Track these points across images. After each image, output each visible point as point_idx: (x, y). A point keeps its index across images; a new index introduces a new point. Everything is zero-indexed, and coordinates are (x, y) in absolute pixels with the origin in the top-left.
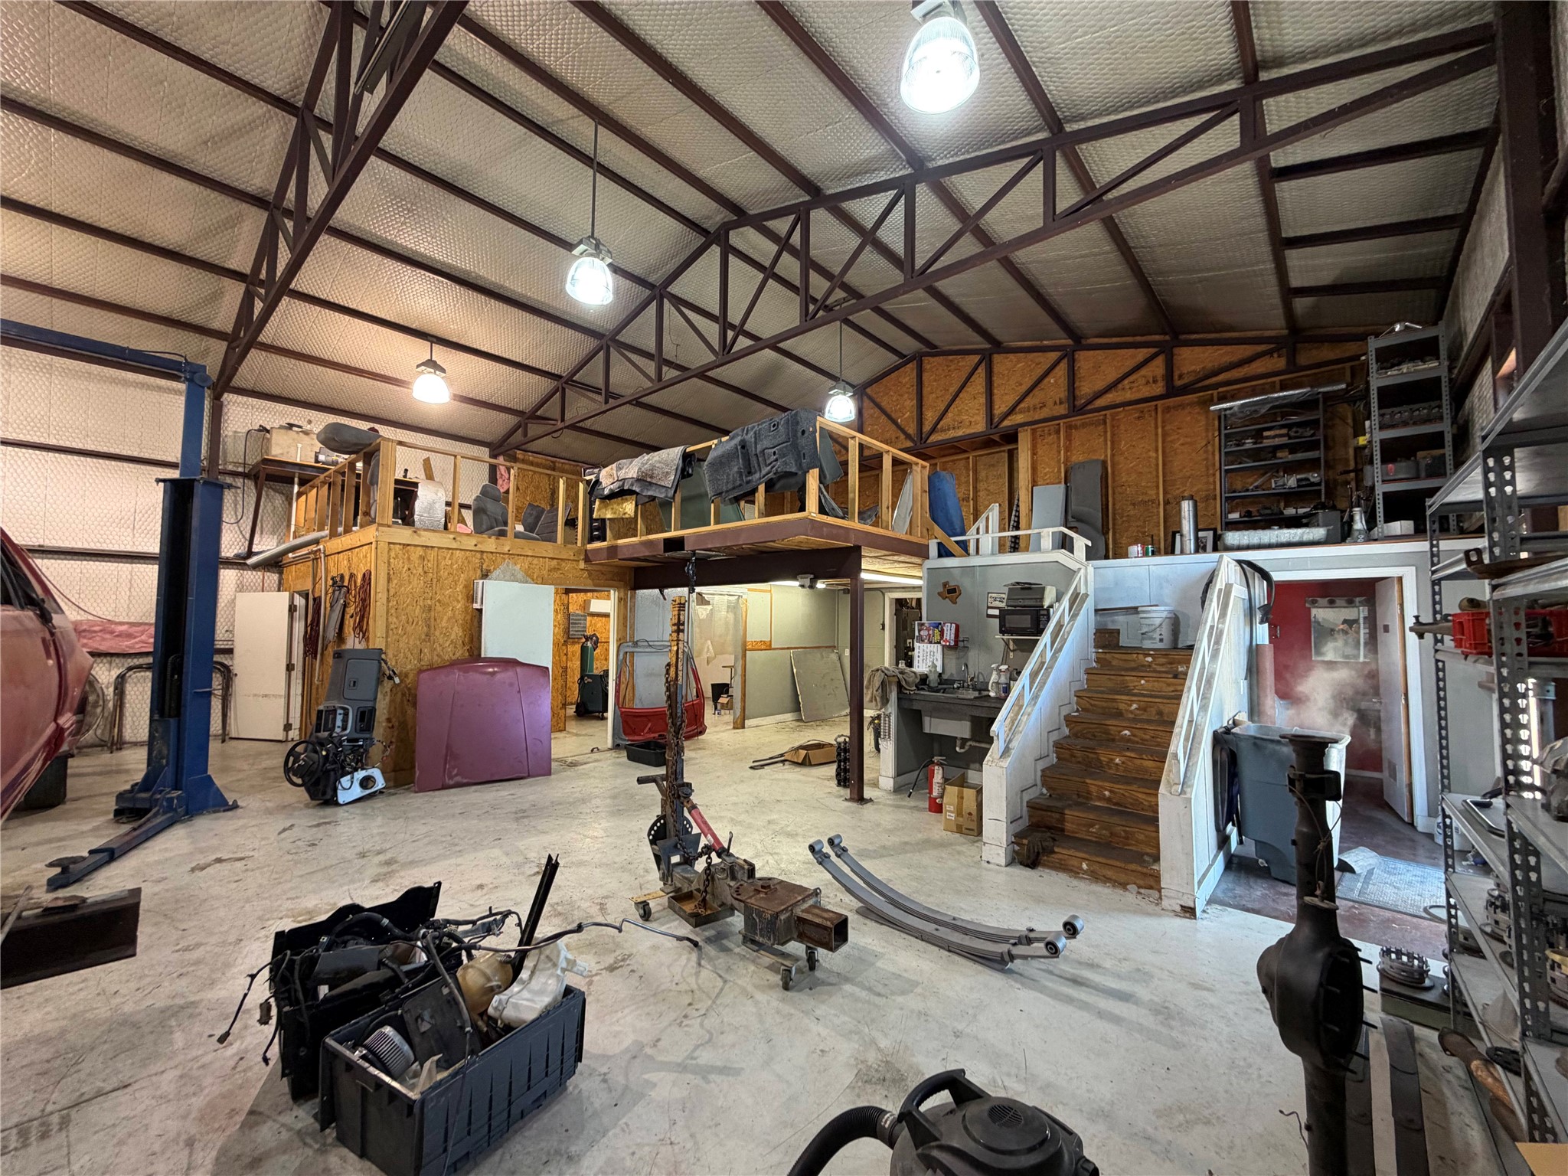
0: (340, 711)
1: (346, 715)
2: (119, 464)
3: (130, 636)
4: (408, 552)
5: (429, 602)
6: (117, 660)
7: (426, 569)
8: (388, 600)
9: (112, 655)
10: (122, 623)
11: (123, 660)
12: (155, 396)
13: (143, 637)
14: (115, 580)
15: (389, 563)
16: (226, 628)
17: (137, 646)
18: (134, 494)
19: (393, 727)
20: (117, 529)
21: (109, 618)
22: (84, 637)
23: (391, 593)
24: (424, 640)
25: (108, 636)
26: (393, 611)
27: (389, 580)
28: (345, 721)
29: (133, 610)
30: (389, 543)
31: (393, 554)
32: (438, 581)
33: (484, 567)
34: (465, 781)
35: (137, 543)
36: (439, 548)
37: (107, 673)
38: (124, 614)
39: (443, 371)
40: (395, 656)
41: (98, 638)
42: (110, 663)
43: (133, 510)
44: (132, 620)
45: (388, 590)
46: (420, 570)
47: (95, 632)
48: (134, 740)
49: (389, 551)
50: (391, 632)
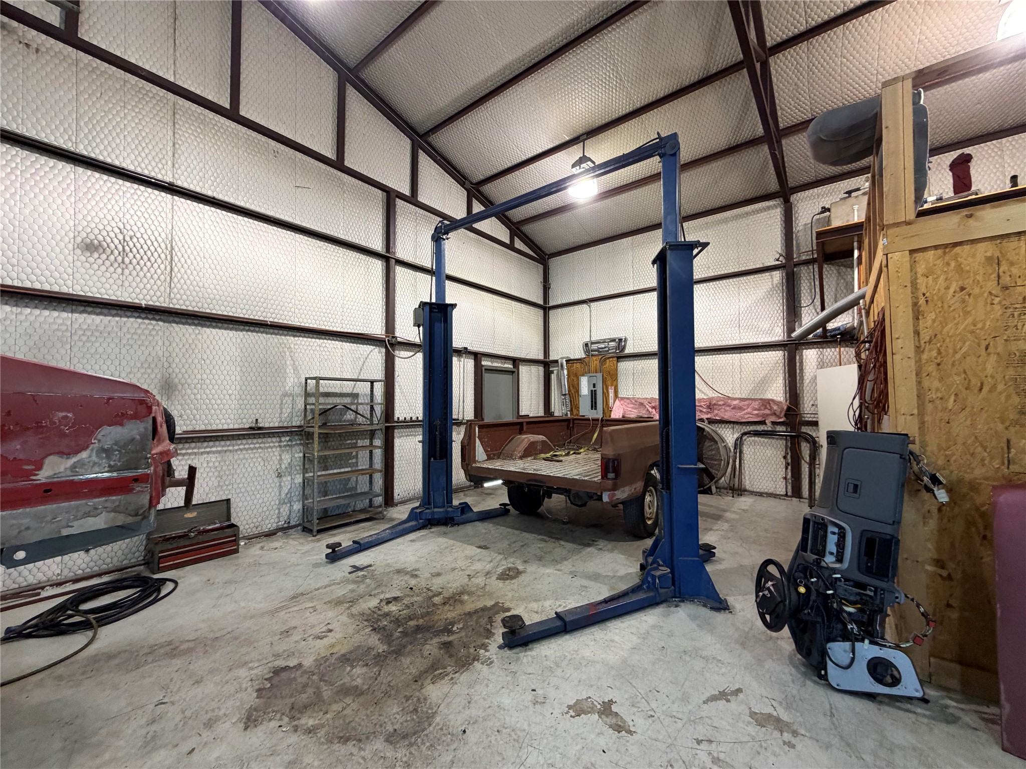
0: (831, 529)
1: (842, 536)
2: (738, 279)
3: (740, 409)
4: (957, 256)
6: (737, 427)
7: (1006, 280)
8: (919, 349)
9: (734, 423)
10: (735, 399)
11: (741, 427)
12: (743, 222)
13: (749, 410)
14: (731, 367)
15: (914, 285)
17: (746, 416)
18: (737, 301)
19: (950, 577)
20: (729, 329)
21: (730, 395)
22: (716, 409)
23: (925, 336)
24: (1016, 422)
25: (728, 408)
26: (932, 368)
27: (917, 315)
28: (841, 545)
29: (743, 388)
30: (912, 252)
31: (921, 269)
35: (742, 337)
37: (731, 436)
38: (739, 392)
40: (940, 448)
41: (723, 410)
42: (733, 428)
43: (737, 313)
44: (743, 396)
45: (917, 333)
46: (991, 285)
47: (720, 405)
49: (913, 264)
50: (929, 407)
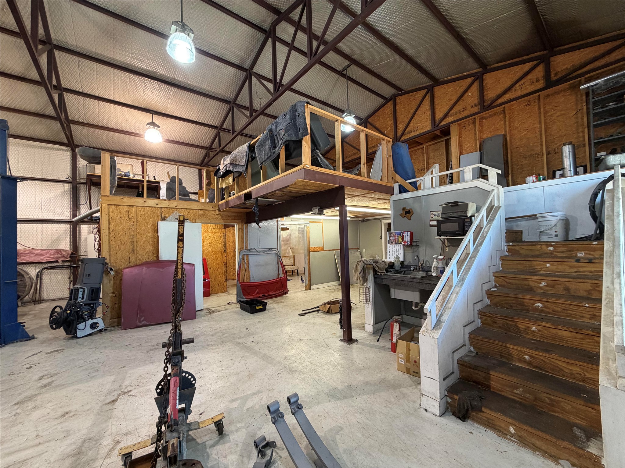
0: (81, 290)
1: (84, 291)
2: (41, 182)
3: (41, 255)
4: (119, 208)
5: (133, 233)
6: (39, 265)
7: (130, 217)
8: (109, 233)
9: (36, 263)
10: (38, 250)
11: (41, 265)
12: (46, 152)
13: (47, 255)
14: (35, 231)
15: (109, 214)
16: (85, 250)
17: (45, 259)
18: (41, 194)
19: (116, 296)
20: (35, 210)
21: (34, 248)
22: (22, 256)
23: (111, 230)
24: (131, 252)
25: (32, 255)
26: (113, 238)
27: (109, 223)
28: (83, 295)
29: (44, 244)
30: (108, 205)
31: (111, 210)
32: (137, 222)
33: (163, 215)
34: (148, 323)
35: (44, 215)
36: (137, 206)
37: (34, 271)
38: (40, 245)
39: (159, 127)
40: (115, 261)
41: (28, 256)
42: (36, 266)
43: (41, 201)
44: (44, 248)
45: (109, 228)
46: (127, 218)
47: (26, 254)
48: (48, 299)
49: (109, 208)
50: (112, 249)
